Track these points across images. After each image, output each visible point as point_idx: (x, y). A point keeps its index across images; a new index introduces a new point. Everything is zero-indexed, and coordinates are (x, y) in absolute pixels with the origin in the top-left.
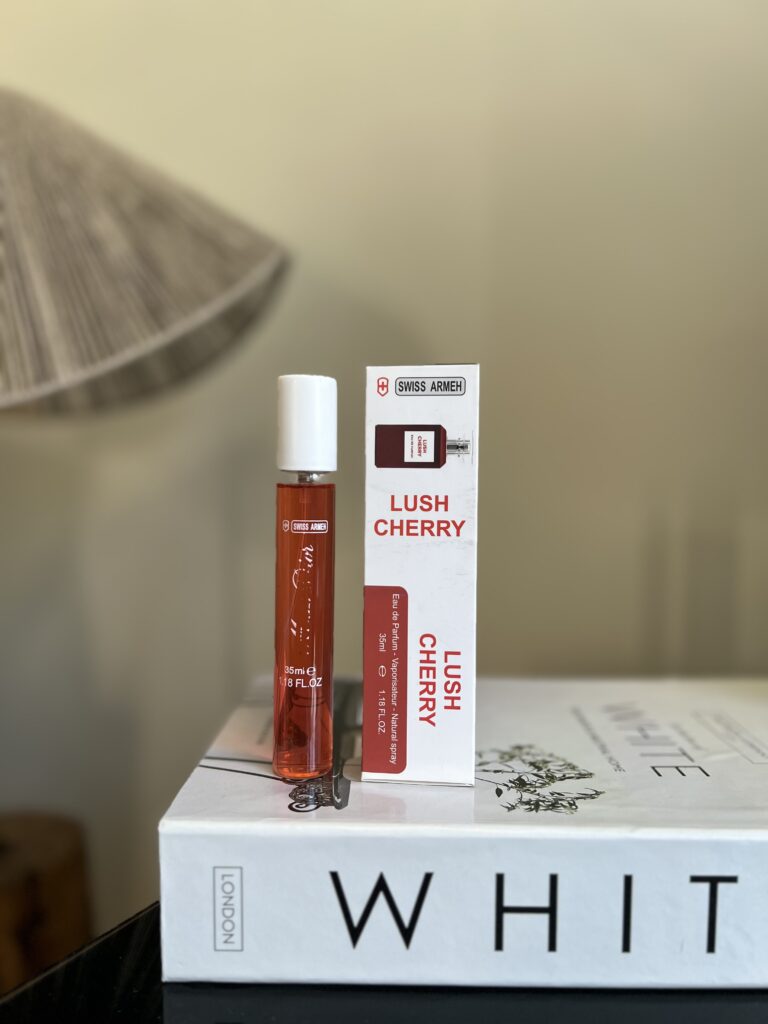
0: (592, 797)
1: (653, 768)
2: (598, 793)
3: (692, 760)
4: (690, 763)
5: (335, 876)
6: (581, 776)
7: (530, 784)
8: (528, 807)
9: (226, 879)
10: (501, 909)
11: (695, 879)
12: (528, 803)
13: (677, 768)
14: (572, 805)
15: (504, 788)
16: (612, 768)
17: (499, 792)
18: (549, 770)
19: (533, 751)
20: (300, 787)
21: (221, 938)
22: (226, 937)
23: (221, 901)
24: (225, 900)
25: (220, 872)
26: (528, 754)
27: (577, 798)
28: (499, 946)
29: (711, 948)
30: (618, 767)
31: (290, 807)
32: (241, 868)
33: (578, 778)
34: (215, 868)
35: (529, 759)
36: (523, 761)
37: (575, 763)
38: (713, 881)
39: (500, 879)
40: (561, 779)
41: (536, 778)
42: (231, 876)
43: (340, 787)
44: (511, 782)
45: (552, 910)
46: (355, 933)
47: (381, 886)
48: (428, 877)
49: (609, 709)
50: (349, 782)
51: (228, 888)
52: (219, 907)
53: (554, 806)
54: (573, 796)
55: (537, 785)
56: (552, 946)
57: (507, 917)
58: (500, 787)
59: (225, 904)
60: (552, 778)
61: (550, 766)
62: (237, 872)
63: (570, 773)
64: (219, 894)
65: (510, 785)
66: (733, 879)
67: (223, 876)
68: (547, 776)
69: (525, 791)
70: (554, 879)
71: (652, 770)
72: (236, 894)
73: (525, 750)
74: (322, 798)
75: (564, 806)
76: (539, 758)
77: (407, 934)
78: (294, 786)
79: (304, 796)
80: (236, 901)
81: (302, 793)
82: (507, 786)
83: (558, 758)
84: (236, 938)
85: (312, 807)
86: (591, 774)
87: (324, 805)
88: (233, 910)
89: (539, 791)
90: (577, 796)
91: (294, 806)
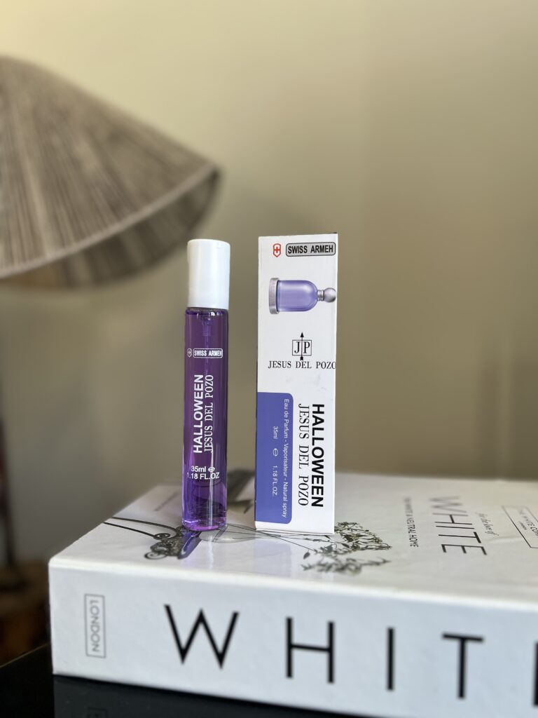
0: (378, 564)
1: (443, 546)
2: (385, 562)
3: (479, 542)
4: (476, 543)
5: (168, 609)
6: (381, 548)
7: (336, 552)
8: (320, 568)
9: (94, 604)
10: (291, 646)
11: (448, 636)
12: (324, 565)
13: (463, 547)
14: (358, 569)
15: (312, 553)
16: (409, 542)
17: (307, 555)
18: (357, 542)
19: (354, 528)
20: (163, 541)
21: (91, 647)
22: (93, 647)
23: (90, 619)
24: (92, 619)
25: (89, 599)
26: (348, 529)
27: (365, 564)
28: (290, 673)
29: (461, 693)
30: (415, 544)
31: (146, 556)
32: (103, 597)
33: (377, 549)
34: (86, 595)
35: (347, 532)
36: (342, 535)
37: (381, 539)
38: (463, 640)
39: (289, 622)
40: (363, 549)
41: (342, 547)
42: (96, 602)
43: (191, 543)
44: (322, 548)
45: (330, 650)
46: (183, 652)
47: (201, 619)
48: (235, 616)
49: (435, 500)
50: (200, 540)
51: (95, 611)
52: (89, 624)
53: (342, 569)
54: (362, 562)
55: (341, 552)
56: (331, 678)
57: (297, 654)
58: (310, 552)
59: (93, 622)
60: (355, 548)
61: (360, 540)
62: (100, 599)
63: (374, 545)
64: (89, 615)
65: (319, 550)
66: (478, 640)
67: (92, 602)
68: (353, 546)
69: (328, 556)
70: (331, 627)
71: (441, 547)
72: (100, 615)
73: (350, 526)
74: (174, 550)
75: (350, 570)
76: (355, 533)
77: (221, 657)
78: (159, 541)
79: (161, 548)
80: (100, 621)
81: (161, 546)
82: (316, 551)
83: (370, 534)
84: (101, 648)
85: (161, 556)
86: (388, 547)
87: (170, 555)
88: (98, 627)
89: (339, 557)
90: (366, 562)
91: (149, 556)
